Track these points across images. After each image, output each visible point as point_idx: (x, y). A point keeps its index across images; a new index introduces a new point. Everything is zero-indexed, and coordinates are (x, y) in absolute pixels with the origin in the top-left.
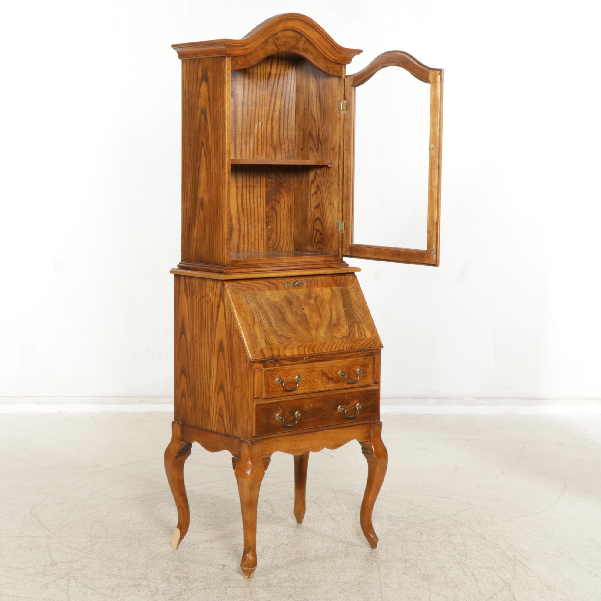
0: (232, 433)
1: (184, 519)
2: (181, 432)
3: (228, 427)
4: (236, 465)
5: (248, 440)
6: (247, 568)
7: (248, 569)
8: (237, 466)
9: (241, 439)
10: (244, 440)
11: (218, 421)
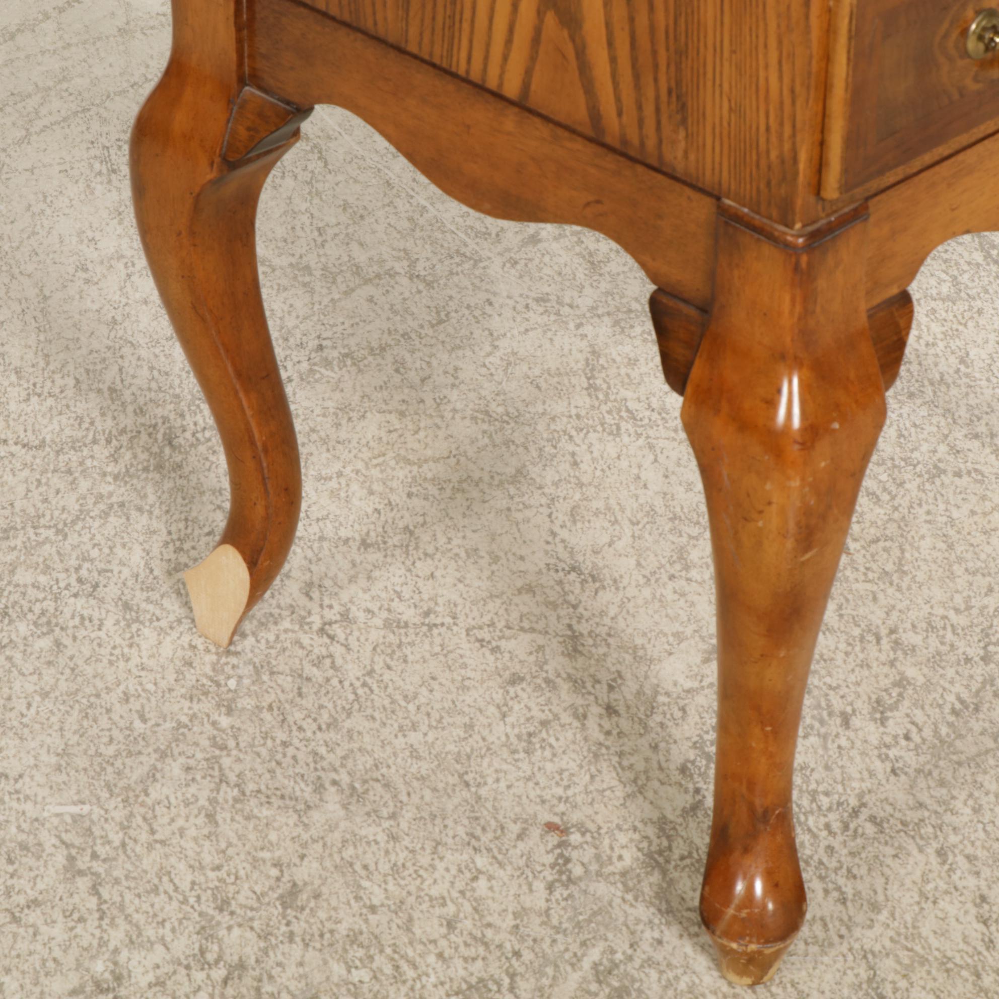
0: (651, 143)
1: (267, 508)
2: (239, 29)
3: (618, 100)
4: (689, 366)
5: (790, 226)
6: (753, 947)
7: (760, 952)
8: (697, 372)
9: (728, 202)
10: (758, 219)
11: (536, 40)
